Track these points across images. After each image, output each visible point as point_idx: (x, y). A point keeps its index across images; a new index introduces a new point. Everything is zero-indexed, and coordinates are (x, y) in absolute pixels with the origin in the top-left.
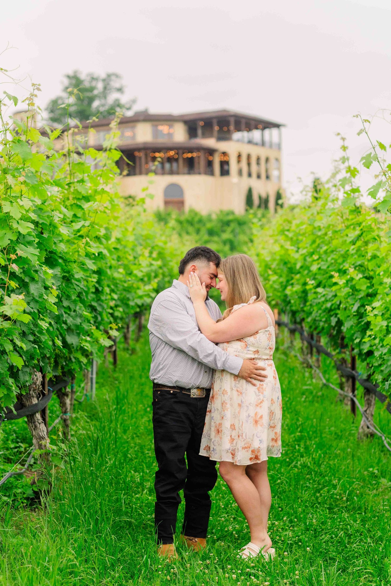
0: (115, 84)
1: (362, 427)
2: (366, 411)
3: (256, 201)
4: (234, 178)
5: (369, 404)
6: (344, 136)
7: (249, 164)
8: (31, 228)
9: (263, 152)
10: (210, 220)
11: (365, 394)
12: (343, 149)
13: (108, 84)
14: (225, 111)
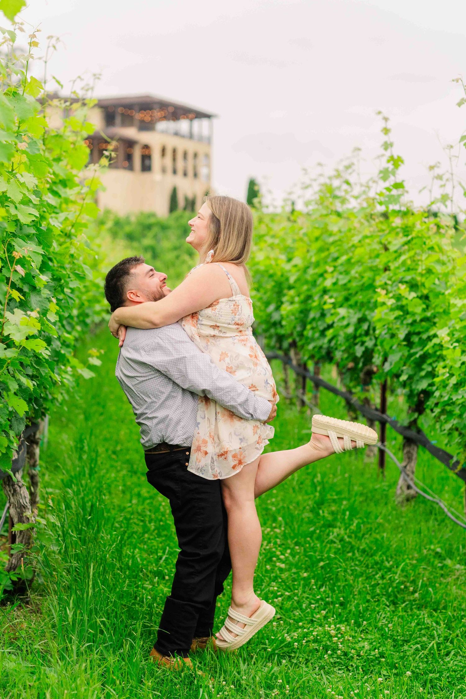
1: (401, 488)
2: (405, 467)
3: (181, 202)
4: (156, 175)
5: (409, 458)
6: (386, 116)
7: (174, 159)
8: (35, 216)
9: (191, 147)
10: (128, 222)
11: (404, 446)
12: (384, 131)
14: (148, 97)
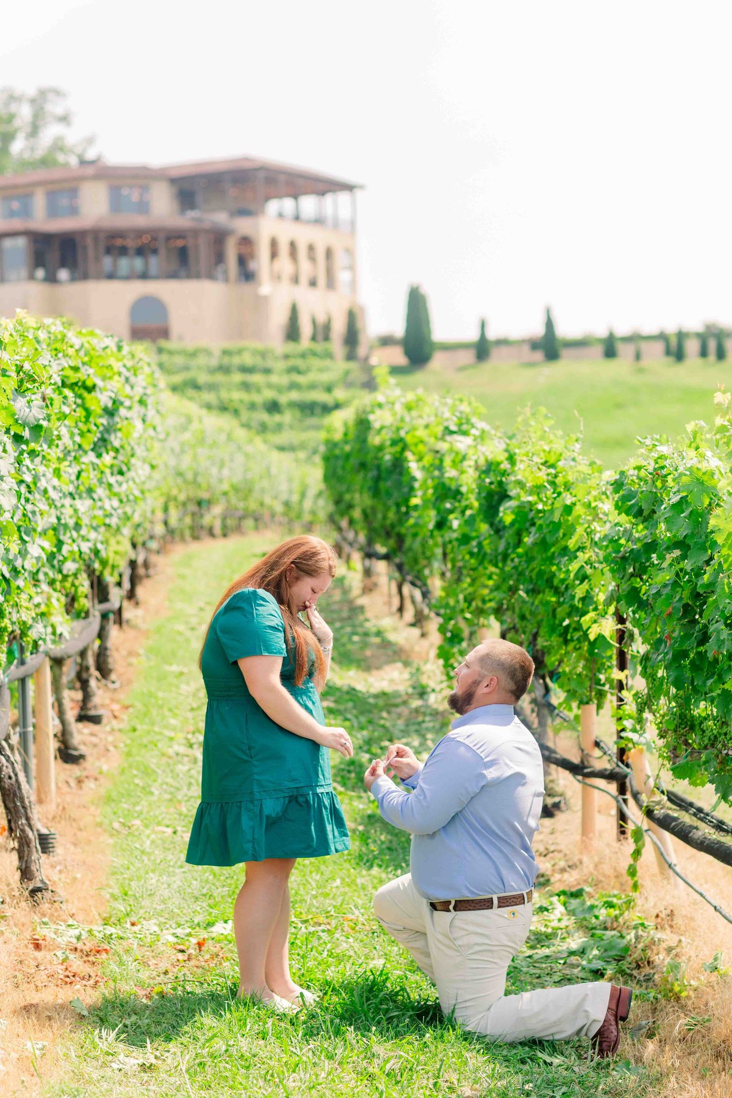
0: (55, 108)
3: (306, 330)
4: (264, 285)
7: (293, 260)
9: (321, 238)
13: (42, 108)
